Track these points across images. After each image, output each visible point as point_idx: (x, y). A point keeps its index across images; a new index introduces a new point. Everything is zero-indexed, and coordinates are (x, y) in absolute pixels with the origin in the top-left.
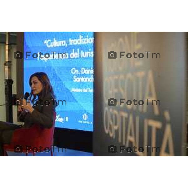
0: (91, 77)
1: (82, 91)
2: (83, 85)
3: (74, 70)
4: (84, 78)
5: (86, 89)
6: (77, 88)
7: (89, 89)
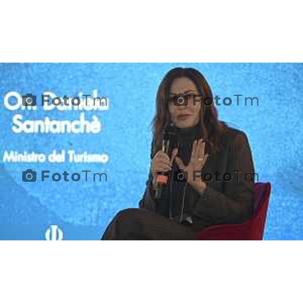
0: (79, 119)
1: (42, 161)
2: (47, 144)
3: (14, 98)
4: (54, 122)
5: (60, 152)
6: (25, 153)
7: (71, 152)
